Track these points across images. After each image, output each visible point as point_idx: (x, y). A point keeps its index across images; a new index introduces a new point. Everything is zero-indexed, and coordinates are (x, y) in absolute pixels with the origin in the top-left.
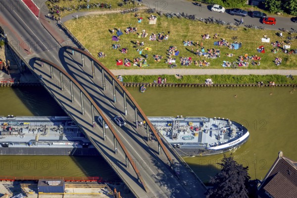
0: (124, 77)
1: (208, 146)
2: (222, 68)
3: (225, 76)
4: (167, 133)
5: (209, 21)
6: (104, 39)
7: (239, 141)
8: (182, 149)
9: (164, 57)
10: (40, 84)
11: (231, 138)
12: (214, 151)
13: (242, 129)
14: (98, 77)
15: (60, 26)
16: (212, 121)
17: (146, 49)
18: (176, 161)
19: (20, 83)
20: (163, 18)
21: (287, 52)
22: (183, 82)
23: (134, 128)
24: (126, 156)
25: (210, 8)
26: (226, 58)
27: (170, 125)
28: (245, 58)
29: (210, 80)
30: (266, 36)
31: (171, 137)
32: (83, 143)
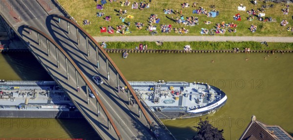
0: (107, 43)
1: (188, 109)
2: (200, 35)
3: (203, 42)
4: (149, 97)
6: (89, 7)
7: (217, 104)
8: (163, 113)
9: (146, 24)
10: (28, 50)
11: (209, 102)
12: (193, 114)
13: (221, 94)
14: (83, 44)
16: (192, 86)
17: (128, 17)
18: (156, 124)
19: (9, 50)
21: (262, 20)
22: (163, 48)
23: (117, 92)
24: (108, 120)
26: (204, 26)
27: (152, 90)
28: (222, 25)
29: (189, 46)
30: (242, 5)
31: (152, 100)
32: (70, 106)
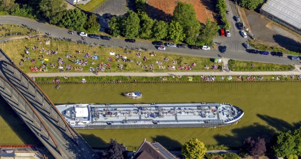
2: (90, 72)
3: (93, 77)
5: (79, 42)
9: (56, 65)
17: (45, 60)
18: (76, 135)
20: (53, 41)
21: (125, 61)
22: (69, 81)
25: (79, 33)
26: (91, 65)
28: (102, 65)
29: (84, 80)
30: (112, 51)
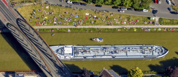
0: (39, 29)
2: (73, 25)
5: (66, 7)
9: (52, 21)
15: (15, 10)
17: (46, 18)
18: (62, 65)
20: (51, 6)
21: (95, 19)
22: (60, 31)
25: (67, 1)
26: (74, 21)
28: (80, 21)
29: (69, 30)
30: (87, 12)
